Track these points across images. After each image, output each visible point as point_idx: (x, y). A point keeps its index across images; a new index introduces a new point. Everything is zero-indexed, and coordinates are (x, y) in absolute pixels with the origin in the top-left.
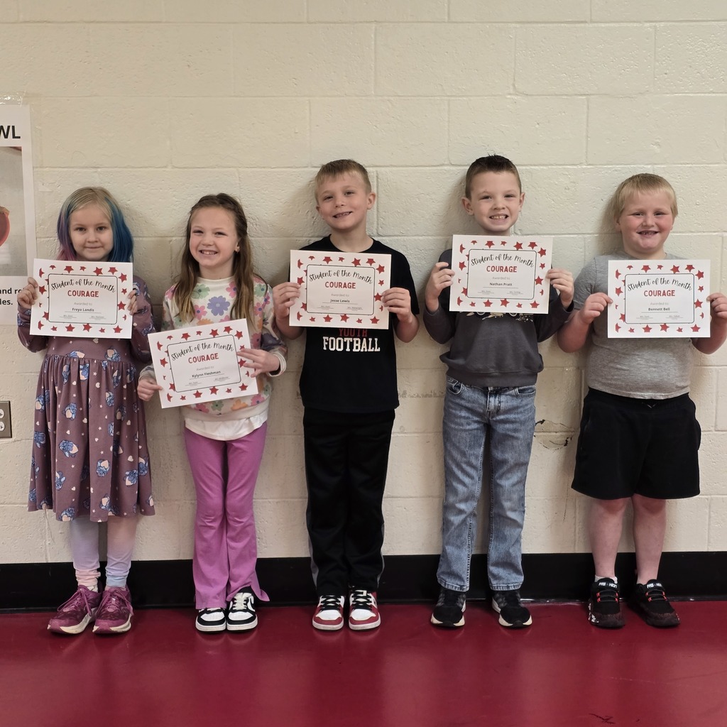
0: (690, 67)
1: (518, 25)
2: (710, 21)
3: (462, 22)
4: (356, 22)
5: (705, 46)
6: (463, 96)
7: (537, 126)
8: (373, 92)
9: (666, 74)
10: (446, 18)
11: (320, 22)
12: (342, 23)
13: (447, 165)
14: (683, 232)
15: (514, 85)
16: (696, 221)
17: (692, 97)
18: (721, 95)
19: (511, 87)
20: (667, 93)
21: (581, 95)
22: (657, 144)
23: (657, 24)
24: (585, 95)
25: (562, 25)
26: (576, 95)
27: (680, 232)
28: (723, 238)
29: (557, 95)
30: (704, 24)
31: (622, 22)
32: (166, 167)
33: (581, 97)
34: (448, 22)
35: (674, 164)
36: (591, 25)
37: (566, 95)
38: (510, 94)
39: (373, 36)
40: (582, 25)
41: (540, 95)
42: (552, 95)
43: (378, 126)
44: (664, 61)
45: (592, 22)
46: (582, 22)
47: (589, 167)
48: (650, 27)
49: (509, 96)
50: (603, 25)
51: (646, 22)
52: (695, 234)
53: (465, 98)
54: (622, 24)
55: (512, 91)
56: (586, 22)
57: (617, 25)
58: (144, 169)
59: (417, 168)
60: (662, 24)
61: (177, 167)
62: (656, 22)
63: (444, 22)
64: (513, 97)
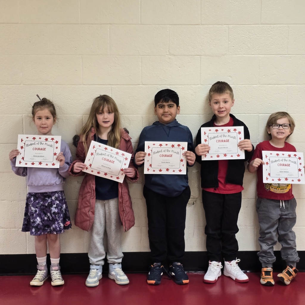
0: (244, 44)
1: (170, 26)
2: (251, 24)
3: (147, 24)
4: (102, 24)
5: (249, 35)
6: (148, 55)
7: (179, 68)
8: (109, 53)
9: (233, 47)
10: (140, 22)
11: (86, 24)
12: (95, 24)
13: (141, 85)
14: (242, 114)
15: (169, 51)
16: (247, 109)
17: (244, 56)
18: (257, 56)
19: (168, 52)
20: (234, 55)
21: (197, 55)
22: (230, 76)
23: (229, 26)
24: (199, 55)
25: (189, 26)
26: (195, 55)
27: (240, 114)
28: (259, 116)
29: (187, 55)
30: (249, 26)
31: (215, 25)
32: (20, 84)
33: (198, 56)
34: (141, 24)
35: (238, 85)
36: (201, 26)
37: (191, 55)
38: (167, 55)
39: (109, 30)
40: (198, 26)
41: (180, 55)
42: (185, 55)
43: (111, 68)
44: (232, 41)
45: (202, 25)
46: (197, 25)
47: (201, 86)
48: (226, 27)
49: (167, 56)
50: (206, 26)
51: (225, 25)
52: (247, 115)
53: (148, 56)
54: (214, 26)
55: (168, 54)
56: (199, 25)
57: (212, 26)
58: (11, 85)
59: (128, 86)
60: (231, 26)
61: (25, 85)
62: (229, 25)
63: (139, 24)
64: (169, 56)
